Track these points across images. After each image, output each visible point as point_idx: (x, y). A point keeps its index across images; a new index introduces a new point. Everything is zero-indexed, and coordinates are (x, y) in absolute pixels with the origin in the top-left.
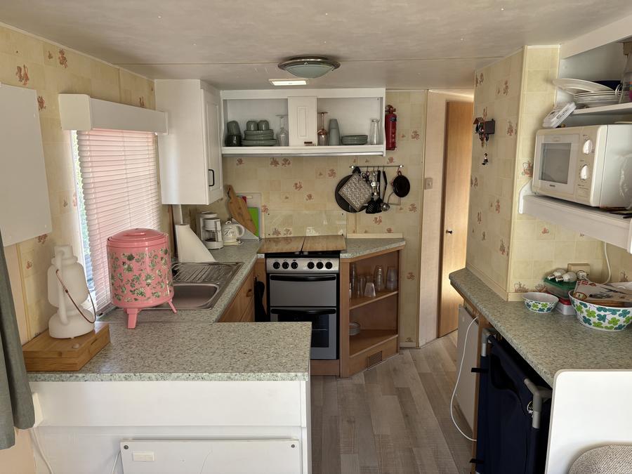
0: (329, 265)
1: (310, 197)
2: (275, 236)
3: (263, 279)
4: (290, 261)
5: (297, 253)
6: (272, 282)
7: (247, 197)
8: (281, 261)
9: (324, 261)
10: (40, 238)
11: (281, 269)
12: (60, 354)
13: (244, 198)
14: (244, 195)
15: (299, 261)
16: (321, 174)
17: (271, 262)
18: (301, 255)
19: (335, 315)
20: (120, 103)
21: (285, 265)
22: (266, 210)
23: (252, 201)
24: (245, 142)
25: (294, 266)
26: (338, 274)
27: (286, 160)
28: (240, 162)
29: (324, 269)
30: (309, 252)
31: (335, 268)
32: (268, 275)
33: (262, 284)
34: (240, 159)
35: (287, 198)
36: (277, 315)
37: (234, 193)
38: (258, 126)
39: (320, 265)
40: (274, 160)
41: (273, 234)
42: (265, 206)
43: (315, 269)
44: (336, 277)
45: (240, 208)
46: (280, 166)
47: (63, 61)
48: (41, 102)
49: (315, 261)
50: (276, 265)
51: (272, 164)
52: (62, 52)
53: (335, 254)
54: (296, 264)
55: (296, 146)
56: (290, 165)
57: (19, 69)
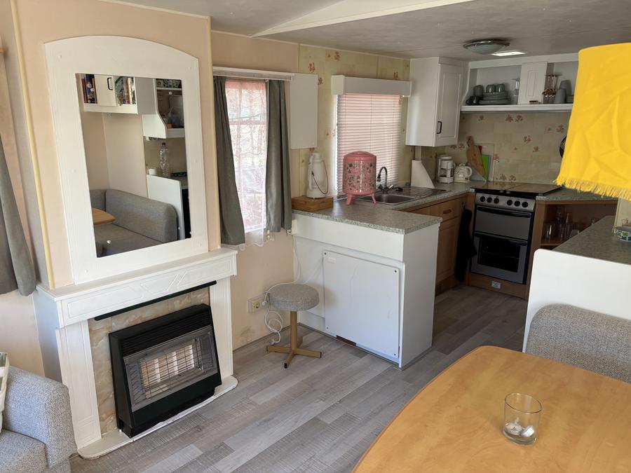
0: (525, 205)
1: (537, 149)
2: (502, 180)
3: (472, 209)
4: (494, 197)
5: (501, 192)
6: (479, 212)
7: (484, 147)
8: (487, 196)
9: (522, 201)
10: (310, 149)
11: (486, 202)
12: (306, 202)
13: (480, 148)
14: (481, 145)
15: (500, 197)
16: (549, 130)
17: (479, 195)
18: (504, 193)
19: (526, 247)
20: (376, 78)
21: (489, 200)
22: (497, 157)
23: (485, 150)
24: (481, 102)
25: (497, 201)
26: (533, 213)
27: (520, 115)
28: (482, 118)
29: (521, 207)
30: (511, 192)
31: (531, 207)
32: (476, 205)
33: (470, 212)
34: (482, 115)
35: (516, 149)
36: (479, 239)
37: (473, 143)
38: (495, 88)
39: (517, 204)
40: (509, 116)
41: (501, 178)
42: (496, 155)
43: (513, 206)
44: (532, 215)
45: (475, 155)
46: (514, 122)
47: (337, 57)
48: (320, 81)
49: (514, 200)
50: (483, 199)
51: (507, 120)
52: (337, 53)
53: (532, 196)
54: (498, 200)
55: (523, 104)
56: (523, 121)
57: (311, 65)
